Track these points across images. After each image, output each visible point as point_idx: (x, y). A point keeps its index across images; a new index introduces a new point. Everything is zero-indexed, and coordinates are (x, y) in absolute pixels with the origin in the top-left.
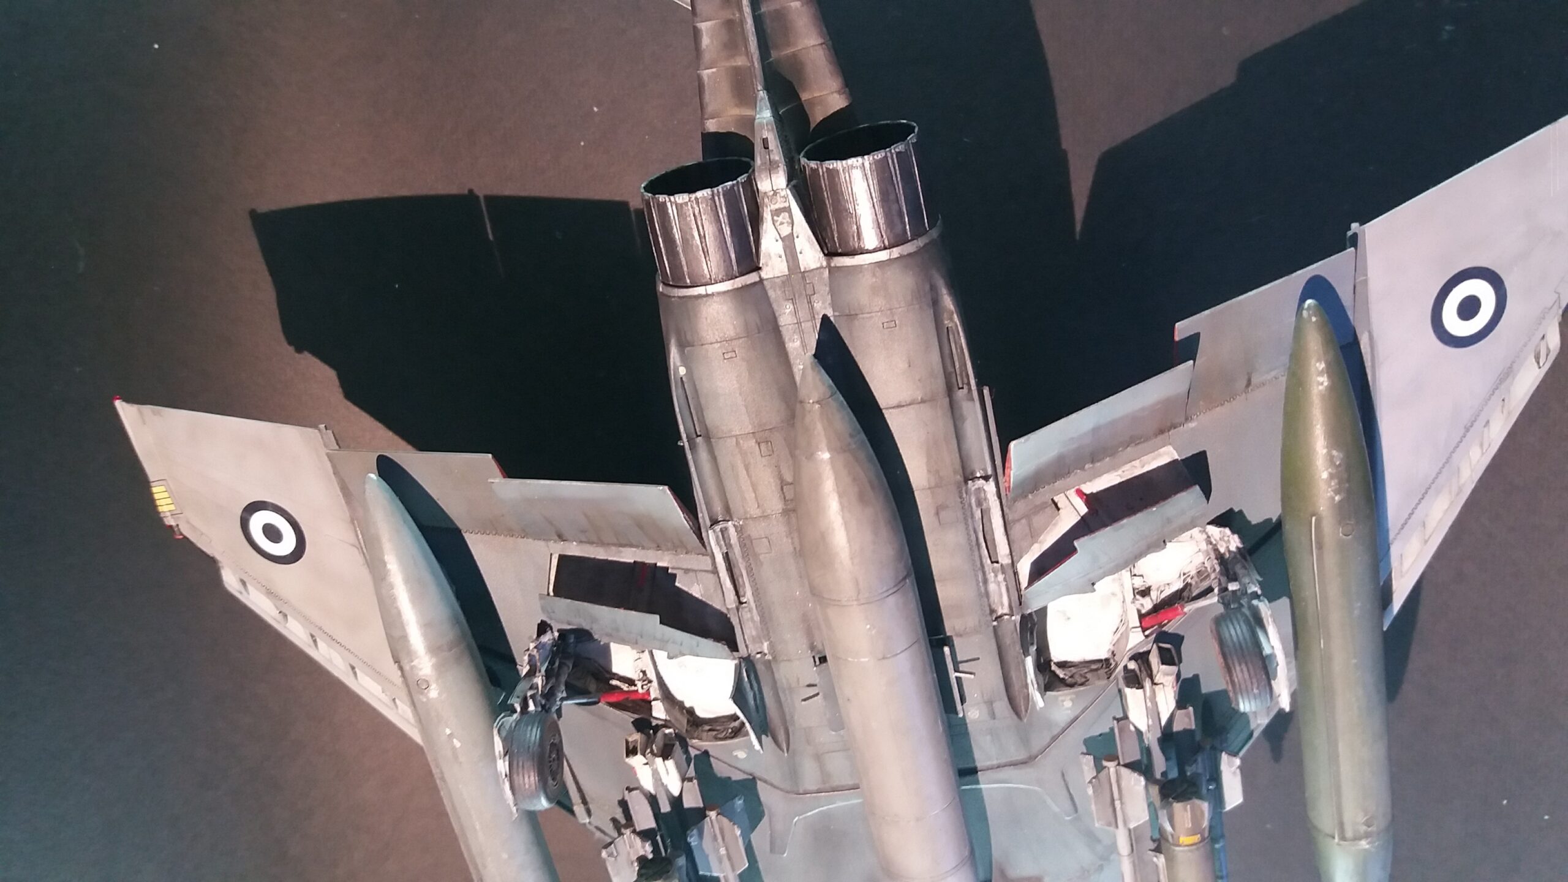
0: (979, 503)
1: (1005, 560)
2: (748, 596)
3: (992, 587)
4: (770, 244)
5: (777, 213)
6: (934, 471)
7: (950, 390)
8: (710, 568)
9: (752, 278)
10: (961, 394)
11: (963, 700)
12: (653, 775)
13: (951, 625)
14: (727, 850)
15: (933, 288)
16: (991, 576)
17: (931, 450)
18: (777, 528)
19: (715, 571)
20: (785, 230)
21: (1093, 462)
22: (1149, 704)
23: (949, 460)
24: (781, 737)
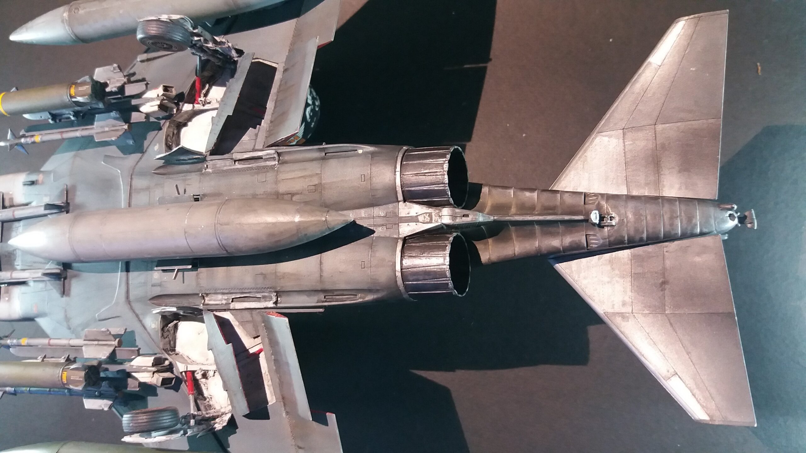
0: (264, 297)
1: (232, 306)
2: (238, 166)
3: (220, 297)
4: (415, 209)
5: (430, 215)
6: (284, 276)
7: (324, 291)
8: (256, 148)
9: (400, 197)
10: (322, 296)
11: (164, 271)
12: (152, 98)
13: (203, 271)
14: (107, 131)
15: (377, 291)
16: (226, 297)
17: (296, 276)
18: (269, 188)
19: (254, 150)
20: (421, 219)
21: (275, 360)
22: (144, 368)
23: (288, 285)
24: (161, 171)
